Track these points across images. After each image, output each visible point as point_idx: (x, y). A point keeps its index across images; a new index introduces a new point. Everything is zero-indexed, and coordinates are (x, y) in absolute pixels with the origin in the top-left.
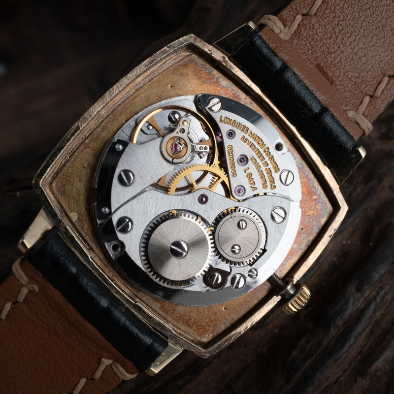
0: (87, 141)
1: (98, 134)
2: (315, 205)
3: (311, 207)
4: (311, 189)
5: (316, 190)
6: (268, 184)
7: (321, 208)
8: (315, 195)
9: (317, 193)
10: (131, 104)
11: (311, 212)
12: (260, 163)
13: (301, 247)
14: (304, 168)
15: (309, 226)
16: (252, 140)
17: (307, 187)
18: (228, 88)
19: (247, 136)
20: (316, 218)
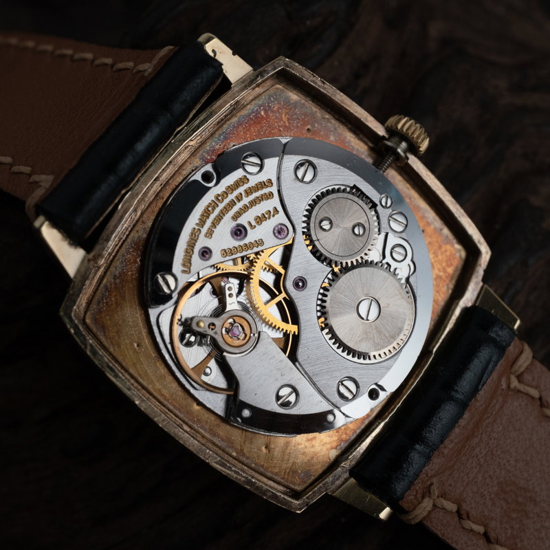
0: (234, 454)
1: (222, 440)
2: (273, 112)
3: (277, 118)
4: (251, 119)
5: (253, 113)
6: (266, 191)
7: (276, 102)
8: (260, 113)
9: (257, 110)
10: (174, 400)
11: (284, 118)
12: (239, 205)
13: (332, 129)
14: (224, 133)
15: (303, 120)
16: (209, 223)
17: (250, 125)
18: (126, 259)
19: (204, 230)
20: (290, 109)
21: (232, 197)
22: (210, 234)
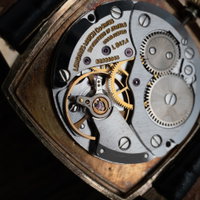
6: (123, 29)
10: (62, 140)
12: (108, 35)
16: (90, 43)
19: (88, 47)
21: (104, 30)
22: (90, 50)
